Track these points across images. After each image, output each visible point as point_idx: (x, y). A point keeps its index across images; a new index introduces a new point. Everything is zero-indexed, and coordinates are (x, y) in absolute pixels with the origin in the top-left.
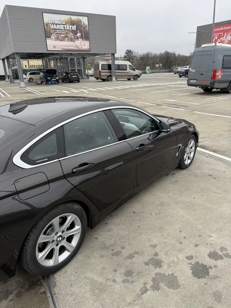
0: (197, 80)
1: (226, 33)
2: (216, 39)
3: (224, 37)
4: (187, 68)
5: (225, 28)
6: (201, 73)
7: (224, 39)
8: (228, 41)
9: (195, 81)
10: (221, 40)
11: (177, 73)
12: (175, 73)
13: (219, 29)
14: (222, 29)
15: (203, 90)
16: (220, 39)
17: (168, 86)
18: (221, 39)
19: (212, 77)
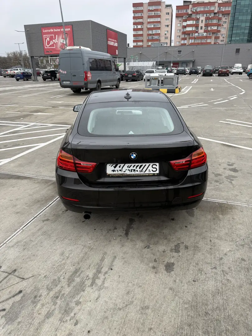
0: (70, 81)
1: (57, 35)
2: (49, 40)
3: (56, 39)
4: (18, 70)
5: (55, 30)
6: (73, 74)
7: (57, 41)
8: (61, 44)
9: (68, 83)
10: (54, 42)
11: (8, 76)
12: (5, 77)
13: (49, 31)
14: (52, 30)
15: (73, 91)
16: (52, 41)
17: (25, 90)
18: (54, 40)
19: (84, 78)
